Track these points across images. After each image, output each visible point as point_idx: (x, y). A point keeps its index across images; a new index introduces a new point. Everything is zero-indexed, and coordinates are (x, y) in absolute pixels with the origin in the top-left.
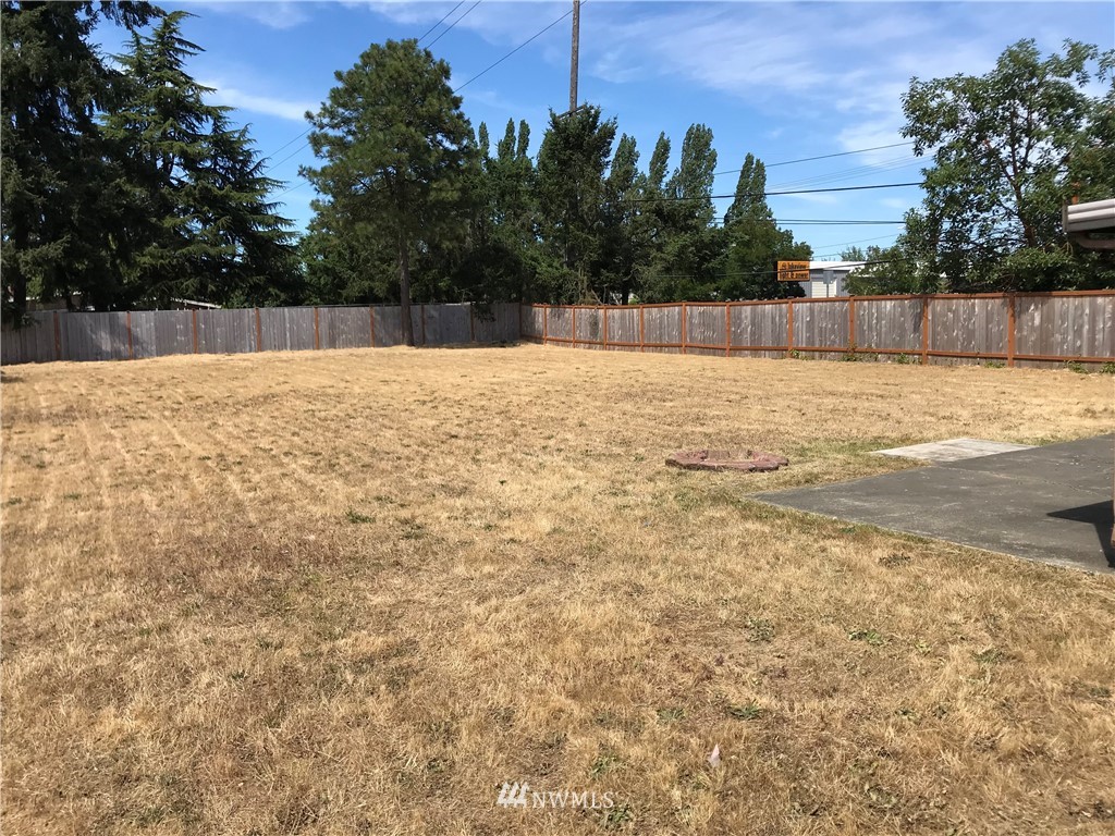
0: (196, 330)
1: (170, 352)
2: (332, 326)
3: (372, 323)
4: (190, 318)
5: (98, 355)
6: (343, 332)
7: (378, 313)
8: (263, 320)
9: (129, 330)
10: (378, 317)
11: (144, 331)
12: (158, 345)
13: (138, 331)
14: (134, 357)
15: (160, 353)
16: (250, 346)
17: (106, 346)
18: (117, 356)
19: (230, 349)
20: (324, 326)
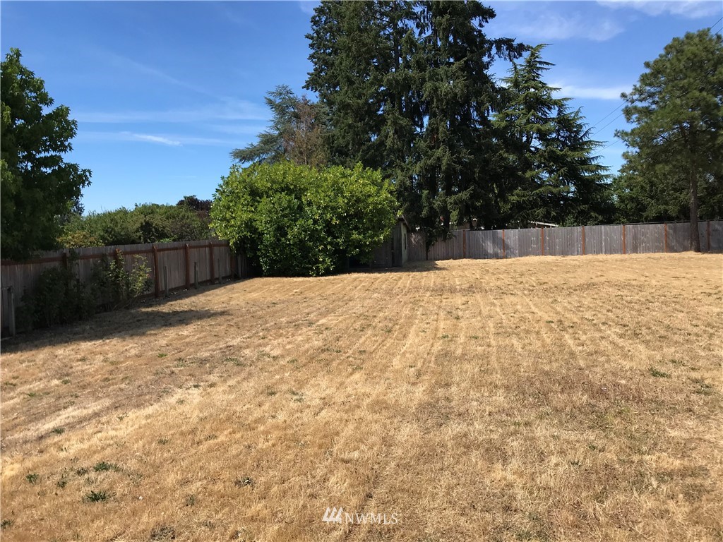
0: (543, 240)
1: (527, 254)
2: (635, 237)
3: (666, 235)
4: (540, 233)
5: (485, 256)
6: (643, 242)
7: (670, 228)
8: (587, 234)
9: (503, 240)
10: (671, 231)
11: (512, 242)
12: (520, 250)
13: (508, 242)
14: (506, 257)
15: (521, 255)
16: (578, 251)
17: (490, 251)
18: (496, 256)
19: (564, 253)
20: (629, 238)
